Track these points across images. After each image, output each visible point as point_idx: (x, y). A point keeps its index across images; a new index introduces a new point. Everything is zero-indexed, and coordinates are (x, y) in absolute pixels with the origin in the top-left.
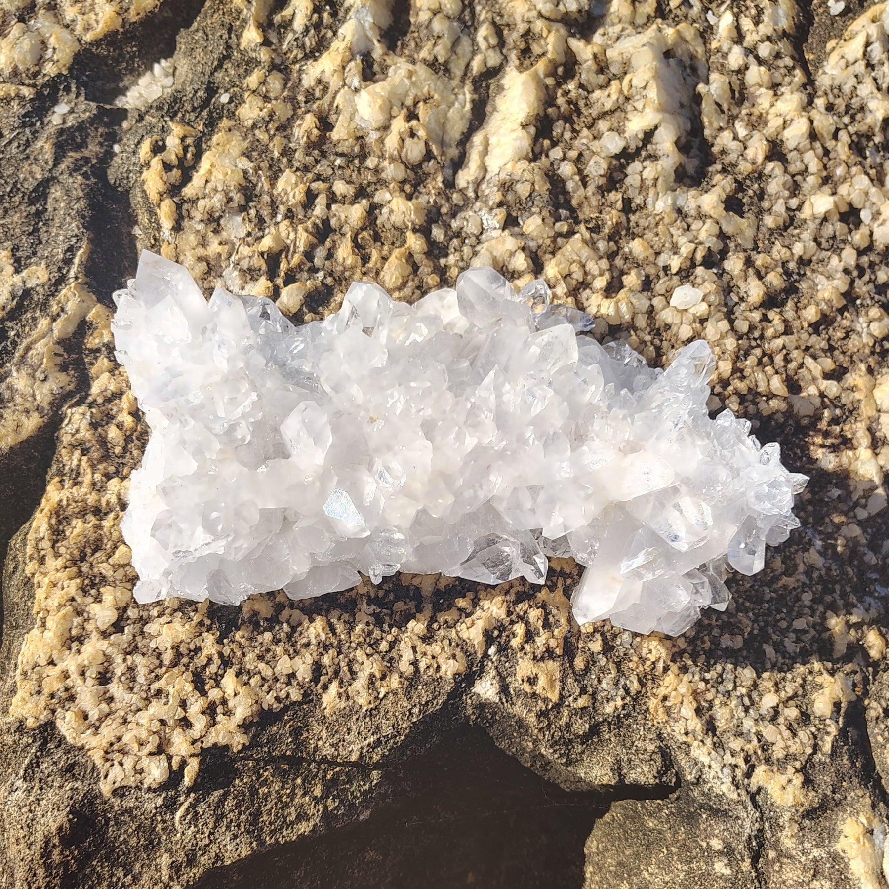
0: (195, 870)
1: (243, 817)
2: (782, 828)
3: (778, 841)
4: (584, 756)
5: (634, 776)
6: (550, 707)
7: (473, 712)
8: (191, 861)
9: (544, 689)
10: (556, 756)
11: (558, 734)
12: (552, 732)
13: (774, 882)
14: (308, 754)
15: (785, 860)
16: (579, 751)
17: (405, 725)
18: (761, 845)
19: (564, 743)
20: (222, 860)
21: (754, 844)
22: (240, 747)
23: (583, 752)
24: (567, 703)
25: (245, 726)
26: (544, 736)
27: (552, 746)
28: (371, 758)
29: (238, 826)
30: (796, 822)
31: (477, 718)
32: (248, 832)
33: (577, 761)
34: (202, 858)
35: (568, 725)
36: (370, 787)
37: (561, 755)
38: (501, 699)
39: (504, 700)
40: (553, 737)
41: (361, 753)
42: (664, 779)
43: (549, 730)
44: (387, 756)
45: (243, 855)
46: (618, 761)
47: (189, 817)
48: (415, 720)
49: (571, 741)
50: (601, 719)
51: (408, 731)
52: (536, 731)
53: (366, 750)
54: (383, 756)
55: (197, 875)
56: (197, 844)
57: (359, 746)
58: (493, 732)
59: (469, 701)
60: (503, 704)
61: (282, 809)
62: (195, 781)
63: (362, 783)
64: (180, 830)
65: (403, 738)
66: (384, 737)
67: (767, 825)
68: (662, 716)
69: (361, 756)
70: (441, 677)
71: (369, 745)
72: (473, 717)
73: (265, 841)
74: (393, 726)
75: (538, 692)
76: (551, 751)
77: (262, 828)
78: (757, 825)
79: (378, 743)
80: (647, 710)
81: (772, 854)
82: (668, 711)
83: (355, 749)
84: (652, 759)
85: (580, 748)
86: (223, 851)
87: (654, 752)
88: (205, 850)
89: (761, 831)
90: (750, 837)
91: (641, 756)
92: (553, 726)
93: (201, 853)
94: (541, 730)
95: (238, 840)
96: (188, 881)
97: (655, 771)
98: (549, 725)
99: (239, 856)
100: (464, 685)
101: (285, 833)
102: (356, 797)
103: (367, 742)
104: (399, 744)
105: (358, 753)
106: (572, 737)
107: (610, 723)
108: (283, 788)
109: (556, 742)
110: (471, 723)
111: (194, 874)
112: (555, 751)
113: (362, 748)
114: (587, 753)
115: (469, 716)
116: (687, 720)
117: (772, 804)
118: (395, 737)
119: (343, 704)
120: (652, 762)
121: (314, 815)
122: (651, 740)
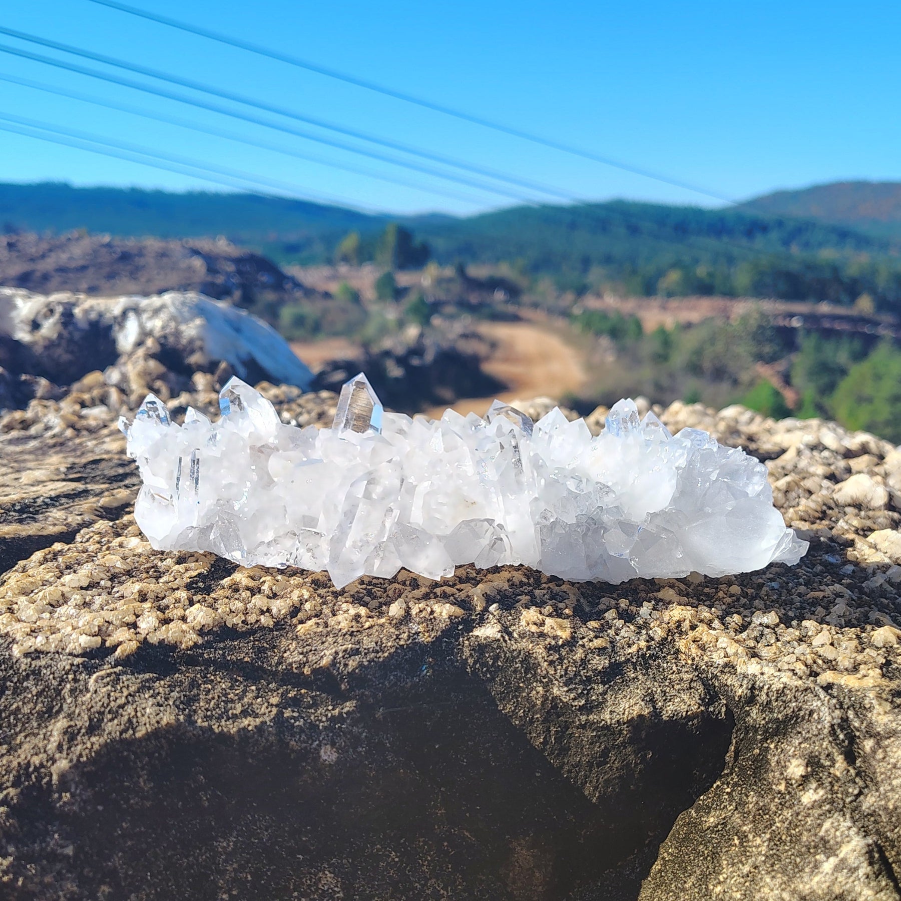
0: (94, 739)
1: (175, 694)
2: (871, 709)
3: (870, 725)
4: (608, 696)
5: (671, 707)
6: (560, 642)
7: (471, 654)
8: (94, 728)
9: (552, 628)
10: (572, 696)
11: (572, 670)
12: (564, 667)
13: (882, 774)
14: (271, 665)
15: (886, 742)
16: (601, 691)
17: (390, 644)
18: (852, 738)
19: (581, 682)
20: (134, 729)
21: (841, 737)
22: (191, 643)
23: (605, 693)
24: (580, 643)
25: (201, 632)
26: (556, 670)
27: (566, 684)
28: (346, 665)
29: (167, 699)
30: (886, 700)
31: (475, 663)
32: (178, 707)
33: (600, 703)
34: (110, 724)
35: (584, 662)
36: (341, 713)
37: (579, 696)
38: (502, 636)
39: (507, 638)
40: (566, 674)
41: (335, 658)
42: (711, 709)
43: (561, 664)
44: (365, 667)
45: (164, 722)
46: (652, 695)
47: (108, 679)
48: (402, 643)
49: (589, 679)
50: (623, 659)
51: (392, 650)
52: (546, 663)
53: (341, 655)
54: (361, 665)
55: (96, 747)
56: (108, 704)
57: (334, 650)
58: (496, 689)
59: (467, 642)
60: (505, 641)
61: (226, 702)
62: (128, 656)
63: (330, 708)
64: (92, 689)
65: (386, 655)
66: (365, 649)
67: (851, 714)
68: (694, 651)
69: (334, 663)
70: (434, 618)
71: (345, 651)
72: (471, 661)
73: (196, 722)
74: (376, 643)
75: (545, 631)
76: (566, 689)
77: (195, 711)
78: (838, 713)
79: (357, 652)
80: (678, 651)
81: (868, 744)
82: (703, 648)
83: (327, 653)
84: (691, 688)
85: (601, 688)
86: (139, 714)
87: (692, 681)
88: (115, 714)
89: (845, 720)
90: (832, 726)
91: (677, 687)
92: (565, 661)
93: (109, 716)
94: (551, 663)
95: (162, 709)
96: (81, 755)
97: (697, 697)
98: (561, 659)
99: (158, 722)
100: (460, 627)
101: (223, 723)
102: (321, 721)
103: (344, 647)
104: (381, 660)
105: (331, 657)
106: (590, 673)
107: (634, 664)
108: (231, 688)
109: (570, 679)
110: (469, 670)
111: (92, 744)
112: (570, 690)
113: (337, 653)
114: (610, 693)
115: (466, 659)
116: (725, 649)
117: (850, 691)
118: (377, 652)
119: (320, 629)
120: (692, 690)
121: (265, 714)
122: (687, 672)
